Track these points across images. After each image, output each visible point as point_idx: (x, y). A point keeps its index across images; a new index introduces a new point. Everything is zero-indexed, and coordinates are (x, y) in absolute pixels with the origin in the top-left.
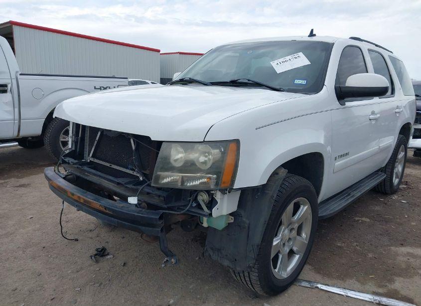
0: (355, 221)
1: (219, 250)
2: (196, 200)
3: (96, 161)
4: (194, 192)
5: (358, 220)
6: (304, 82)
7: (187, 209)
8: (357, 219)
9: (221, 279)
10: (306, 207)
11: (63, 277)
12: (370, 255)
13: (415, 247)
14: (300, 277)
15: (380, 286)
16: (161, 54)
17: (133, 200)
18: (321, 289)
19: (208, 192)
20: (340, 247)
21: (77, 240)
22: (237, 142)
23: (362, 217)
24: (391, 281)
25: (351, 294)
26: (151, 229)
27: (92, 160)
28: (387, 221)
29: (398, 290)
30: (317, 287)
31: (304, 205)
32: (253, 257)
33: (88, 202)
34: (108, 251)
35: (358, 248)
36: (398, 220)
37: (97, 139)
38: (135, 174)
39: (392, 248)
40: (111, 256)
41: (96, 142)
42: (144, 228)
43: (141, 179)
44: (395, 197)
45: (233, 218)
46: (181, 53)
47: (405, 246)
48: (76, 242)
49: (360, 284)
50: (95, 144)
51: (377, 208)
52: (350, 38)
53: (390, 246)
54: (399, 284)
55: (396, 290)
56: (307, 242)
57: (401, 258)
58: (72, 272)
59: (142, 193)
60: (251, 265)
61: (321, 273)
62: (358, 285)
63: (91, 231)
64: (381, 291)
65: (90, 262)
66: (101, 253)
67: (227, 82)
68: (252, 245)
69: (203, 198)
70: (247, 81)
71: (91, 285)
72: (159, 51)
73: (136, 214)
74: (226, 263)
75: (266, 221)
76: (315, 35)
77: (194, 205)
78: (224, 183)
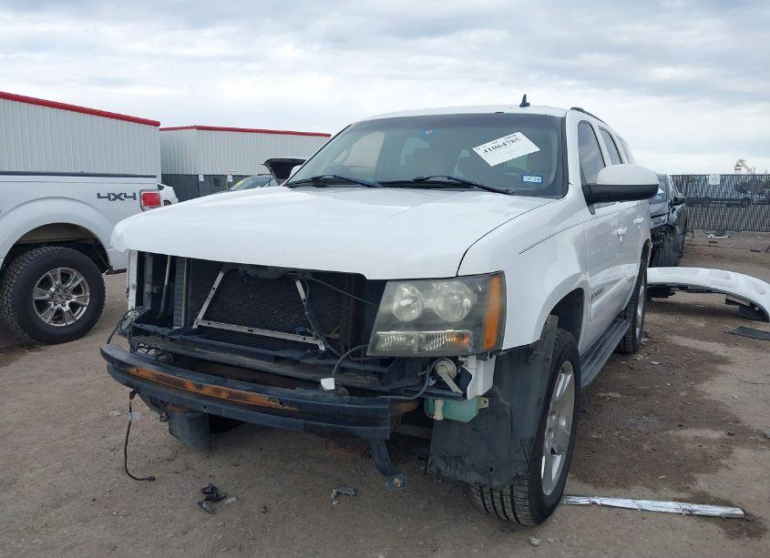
0: (599, 398)
1: (458, 458)
2: (434, 374)
3: (214, 325)
4: (431, 361)
5: (605, 397)
6: (537, 179)
7: (423, 390)
8: (602, 395)
9: (442, 512)
10: (569, 377)
11: (163, 545)
12: (646, 447)
13: (702, 428)
14: (567, 490)
15: (680, 490)
16: (161, 130)
17: (328, 384)
18: (603, 505)
19: (455, 359)
20: (597, 440)
21: (154, 479)
22: (499, 275)
23: (608, 392)
24: (692, 480)
25: (647, 504)
26: (371, 428)
27: (205, 324)
28: (646, 395)
29: (706, 491)
30: (594, 503)
31: (567, 374)
32: (524, 459)
33: (240, 396)
34: (222, 491)
35: (623, 437)
36: (660, 391)
37: (216, 285)
38: (310, 340)
39: (671, 432)
40: (234, 499)
41: (212, 292)
42: (359, 428)
43: (322, 348)
44: (639, 357)
45: (487, 400)
46: (199, 128)
47: (687, 428)
48: (152, 483)
49: (650, 490)
50: (211, 296)
51: (622, 376)
52: (572, 109)
53: (666, 430)
54: (702, 483)
55: (703, 492)
56: (569, 433)
57: (689, 446)
58: (176, 535)
59: (342, 370)
60: (520, 473)
61: (588, 483)
62: (648, 492)
63: (169, 460)
64: (683, 495)
65: (199, 514)
66: (213, 496)
67: (409, 182)
68: (521, 441)
69: (446, 371)
70: (446, 180)
71: (224, 552)
72: (157, 124)
73: (348, 406)
74: (472, 478)
75: (540, 400)
76: (528, 105)
77: (433, 382)
78: (488, 342)
